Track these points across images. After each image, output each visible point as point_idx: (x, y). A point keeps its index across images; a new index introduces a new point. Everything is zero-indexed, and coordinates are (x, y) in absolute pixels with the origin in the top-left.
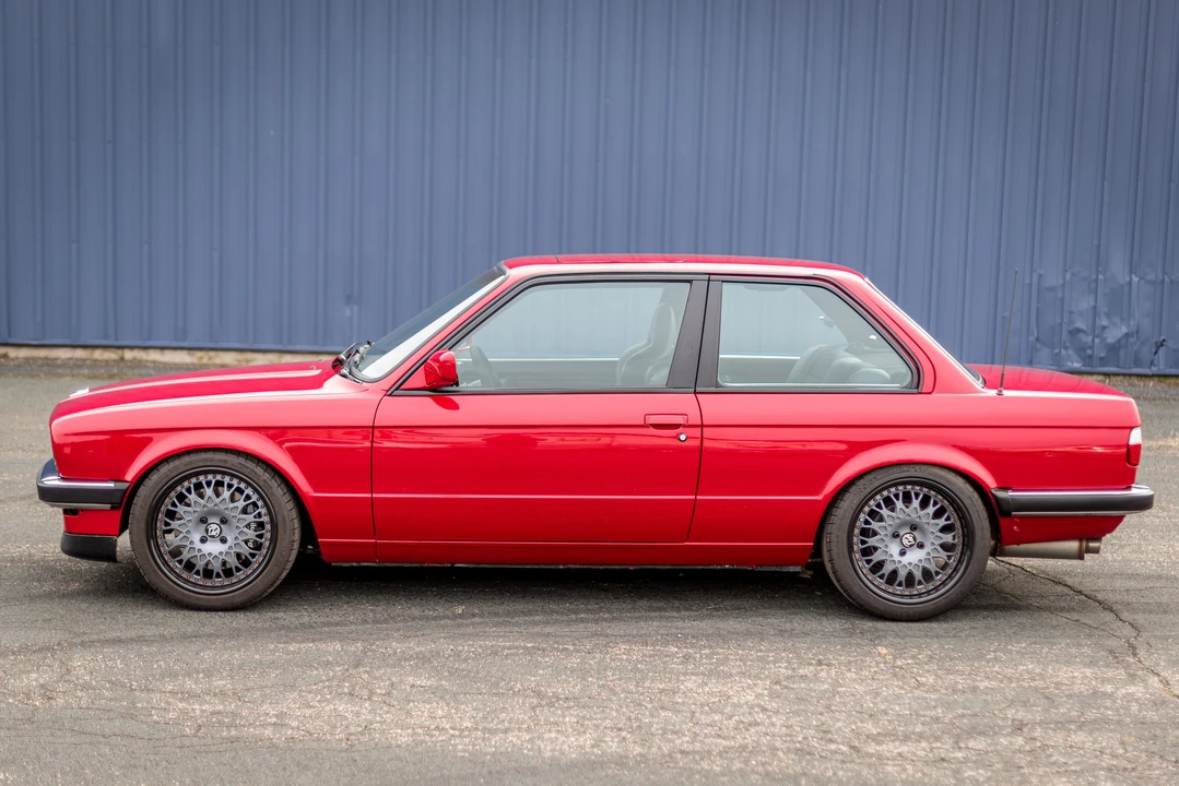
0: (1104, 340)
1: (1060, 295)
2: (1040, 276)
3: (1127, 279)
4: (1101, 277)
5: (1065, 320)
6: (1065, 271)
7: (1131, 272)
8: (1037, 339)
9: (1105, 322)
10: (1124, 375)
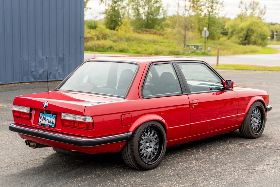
0: (38, 73)
1: (28, 62)
2: (23, 58)
3: (42, 58)
4: (37, 57)
5: (30, 69)
6: (29, 56)
7: (43, 56)
8: (24, 74)
9: (38, 69)
10: (43, 82)
